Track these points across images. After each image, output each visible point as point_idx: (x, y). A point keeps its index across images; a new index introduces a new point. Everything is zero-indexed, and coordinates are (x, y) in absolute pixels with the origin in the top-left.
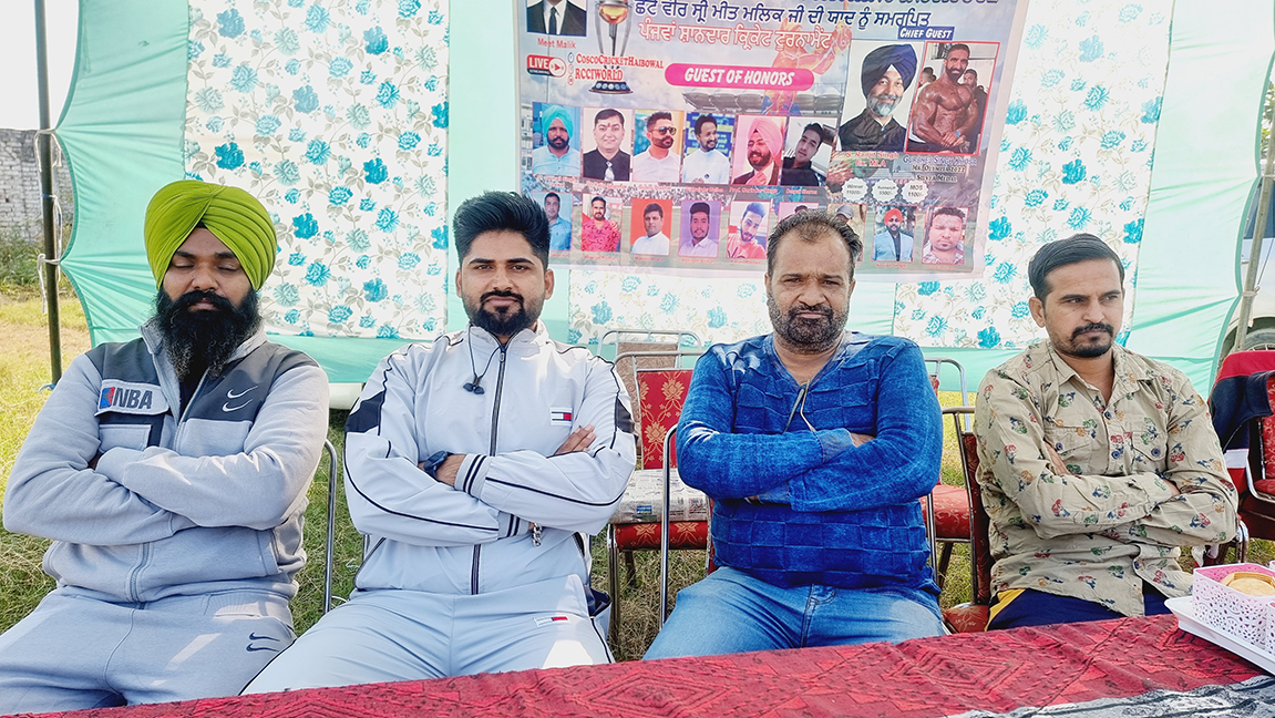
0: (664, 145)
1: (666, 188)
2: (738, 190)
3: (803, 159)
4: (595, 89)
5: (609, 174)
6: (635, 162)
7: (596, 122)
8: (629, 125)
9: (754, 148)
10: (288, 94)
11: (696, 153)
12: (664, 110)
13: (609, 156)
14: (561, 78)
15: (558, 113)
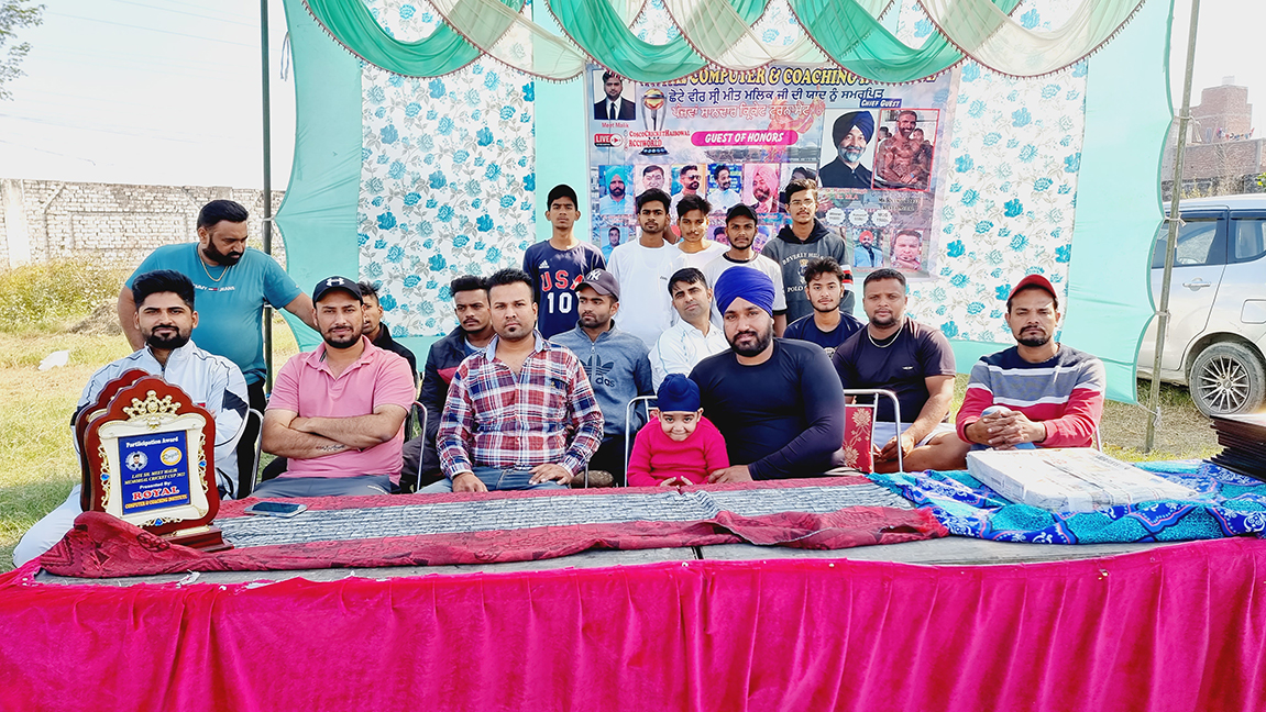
0: (692, 189)
7: (644, 174)
9: (757, 187)
10: (425, 178)
11: (716, 192)
12: (691, 164)
14: (619, 147)
15: (616, 172)
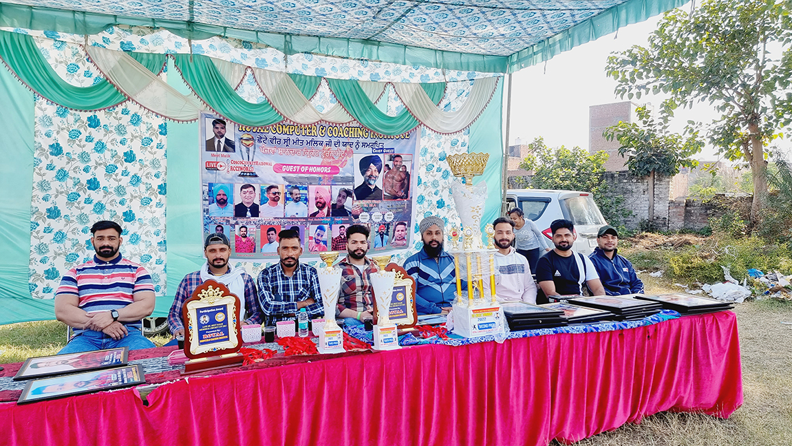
0: (275, 200)
1: (277, 220)
2: (312, 220)
3: (340, 204)
4: (240, 175)
5: (249, 214)
6: (261, 208)
7: (241, 190)
8: (258, 191)
9: (318, 200)
10: (84, 182)
11: (291, 203)
12: (274, 184)
13: (248, 206)
14: (223, 171)
15: (221, 187)
